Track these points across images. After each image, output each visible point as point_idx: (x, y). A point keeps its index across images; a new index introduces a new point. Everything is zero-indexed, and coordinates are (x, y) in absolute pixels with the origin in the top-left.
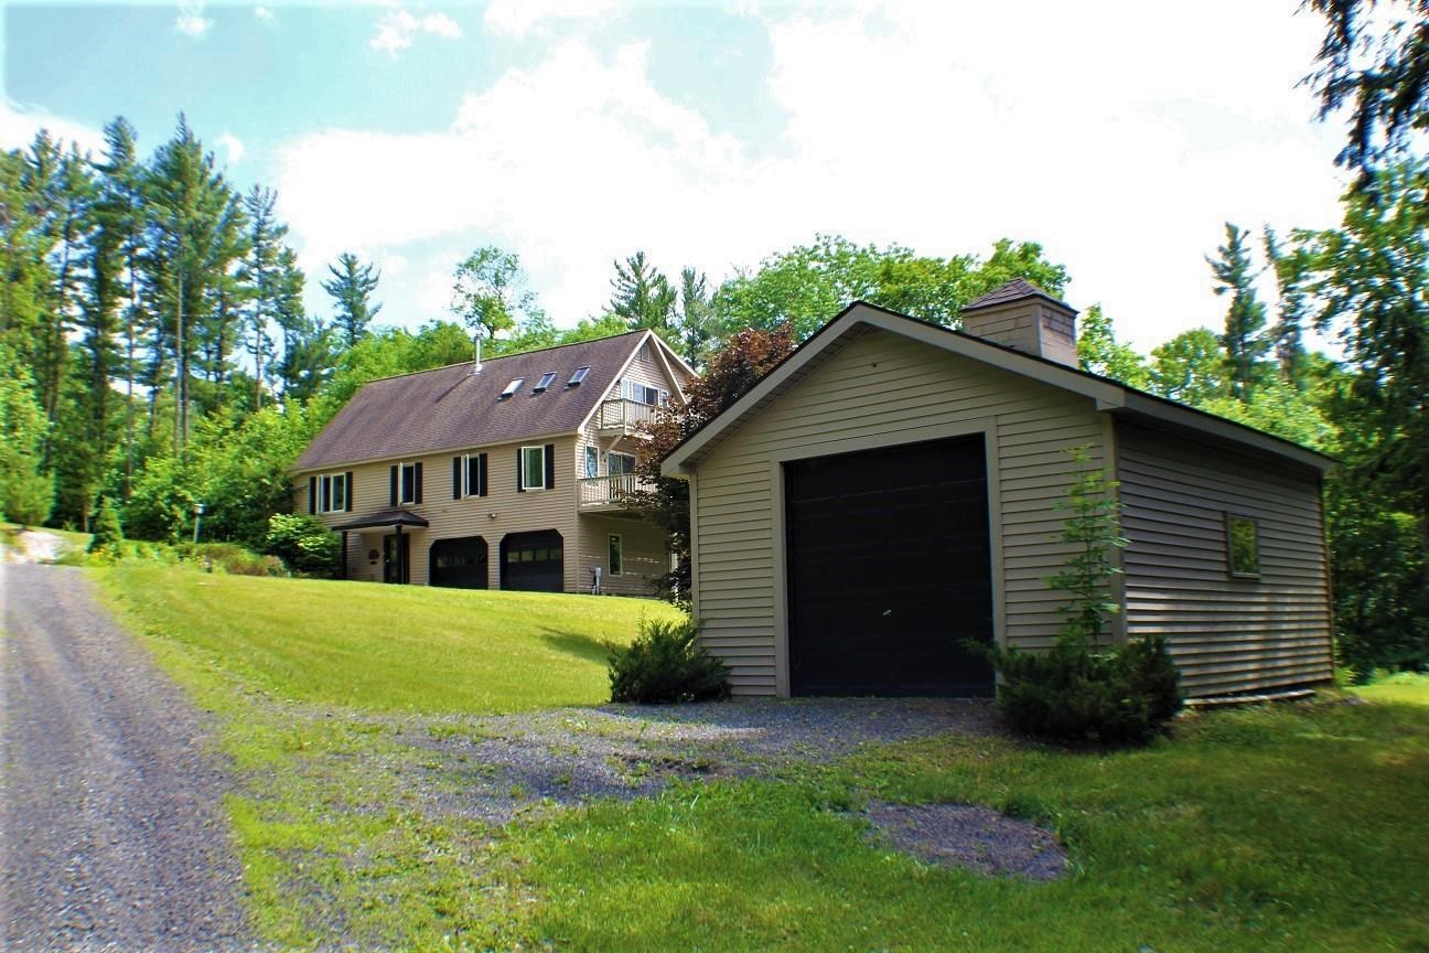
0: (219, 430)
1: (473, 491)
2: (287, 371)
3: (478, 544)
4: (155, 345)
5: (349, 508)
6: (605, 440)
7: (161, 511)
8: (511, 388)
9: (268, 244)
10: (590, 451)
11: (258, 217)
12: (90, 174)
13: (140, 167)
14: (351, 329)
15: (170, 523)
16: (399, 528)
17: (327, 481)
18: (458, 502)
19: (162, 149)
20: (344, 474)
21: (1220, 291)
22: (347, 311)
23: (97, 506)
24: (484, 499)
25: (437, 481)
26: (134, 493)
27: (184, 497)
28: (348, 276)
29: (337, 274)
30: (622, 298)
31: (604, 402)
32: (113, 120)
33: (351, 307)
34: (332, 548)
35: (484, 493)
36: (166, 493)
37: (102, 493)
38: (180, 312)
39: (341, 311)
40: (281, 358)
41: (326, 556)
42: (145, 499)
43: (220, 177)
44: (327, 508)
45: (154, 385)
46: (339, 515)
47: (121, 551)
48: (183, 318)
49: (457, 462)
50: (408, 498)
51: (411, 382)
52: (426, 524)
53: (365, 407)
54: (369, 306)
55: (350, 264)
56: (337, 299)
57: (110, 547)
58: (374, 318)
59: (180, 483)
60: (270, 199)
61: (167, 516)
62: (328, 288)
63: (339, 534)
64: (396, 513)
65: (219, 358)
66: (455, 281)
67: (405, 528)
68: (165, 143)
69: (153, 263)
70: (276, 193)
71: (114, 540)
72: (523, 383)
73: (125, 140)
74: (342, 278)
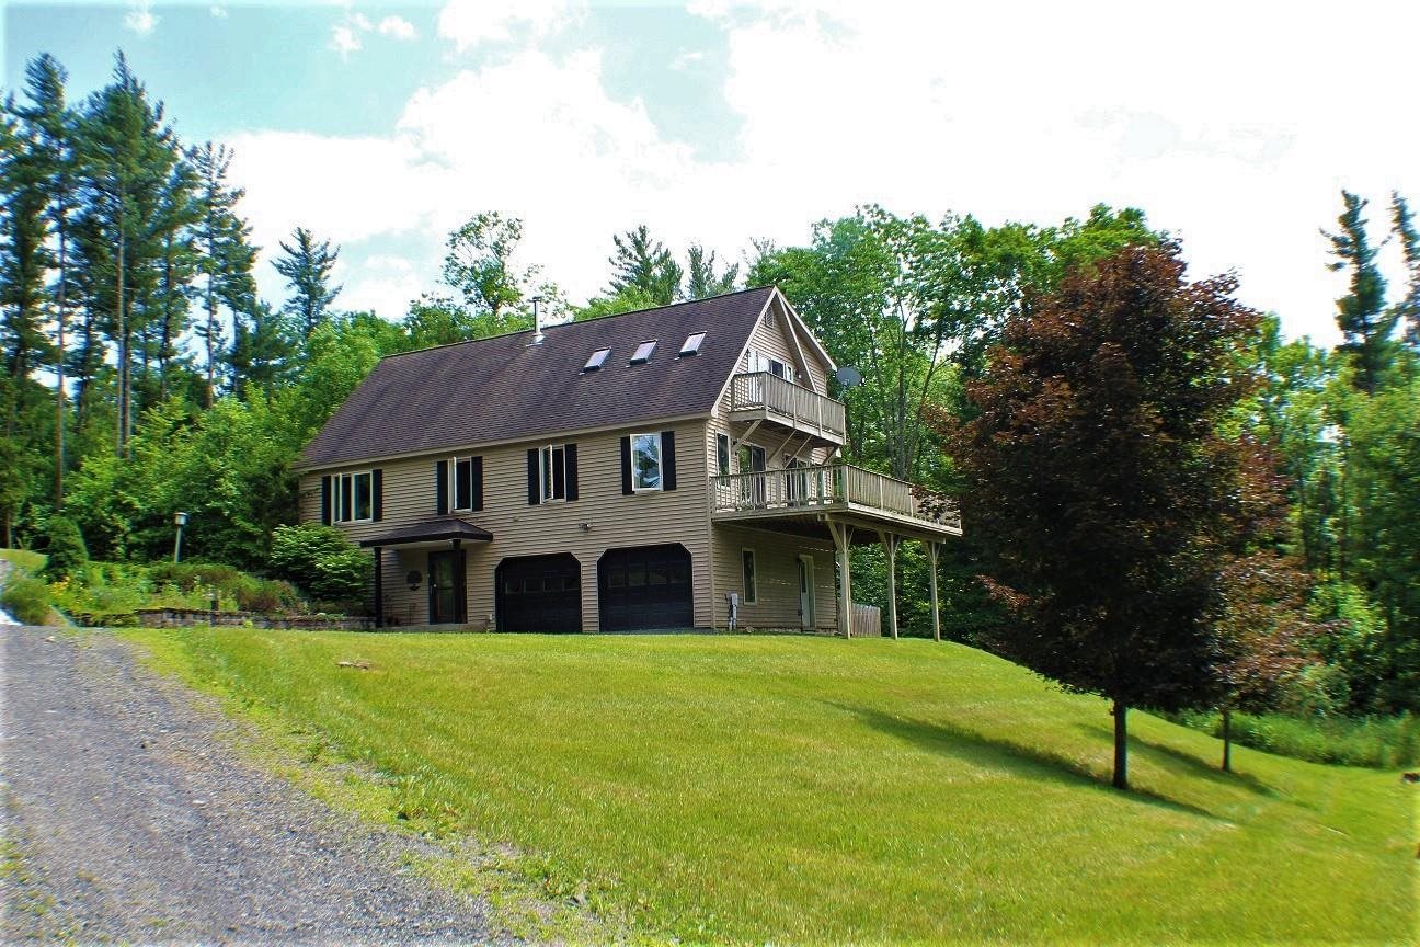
0: (169, 424)
1: (558, 495)
2: (237, 359)
3: (564, 566)
4: (85, 330)
5: (378, 517)
6: (738, 427)
7: (102, 521)
8: (597, 359)
9: (222, 211)
10: (722, 439)
11: (210, 180)
12: (12, 124)
13: (70, 114)
14: (307, 312)
15: (113, 535)
16: (457, 543)
17: (347, 481)
18: (535, 508)
19: (97, 95)
20: (370, 472)
21: (1337, 266)
22: (303, 293)
23: (22, 515)
24: (573, 504)
25: (504, 480)
26: (69, 500)
27: (130, 505)
28: (301, 251)
29: (289, 251)
30: (624, 278)
31: (735, 375)
32: (38, 57)
33: (308, 288)
34: (362, 569)
35: (573, 496)
36: (107, 499)
37: (28, 499)
38: (121, 284)
39: (295, 291)
40: (230, 343)
41: (354, 580)
42: (82, 507)
43: (168, 131)
44: (347, 517)
45: (82, 375)
46: (366, 528)
47: (88, 578)
48: (125, 291)
49: (533, 456)
50: (463, 503)
51: (446, 356)
52: (490, 537)
53: (386, 389)
54: (329, 286)
55: (304, 241)
56: (290, 280)
57: (73, 573)
58: (334, 301)
59: (124, 488)
60: (225, 159)
61: (109, 526)
62: (280, 267)
63: (370, 550)
64: (449, 523)
65: (166, 339)
66: (448, 251)
67: (464, 541)
68: (101, 89)
69: (83, 230)
70: (232, 151)
71: (78, 563)
72: (610, 355)
73: (52, 82)
74: (297, 255)
